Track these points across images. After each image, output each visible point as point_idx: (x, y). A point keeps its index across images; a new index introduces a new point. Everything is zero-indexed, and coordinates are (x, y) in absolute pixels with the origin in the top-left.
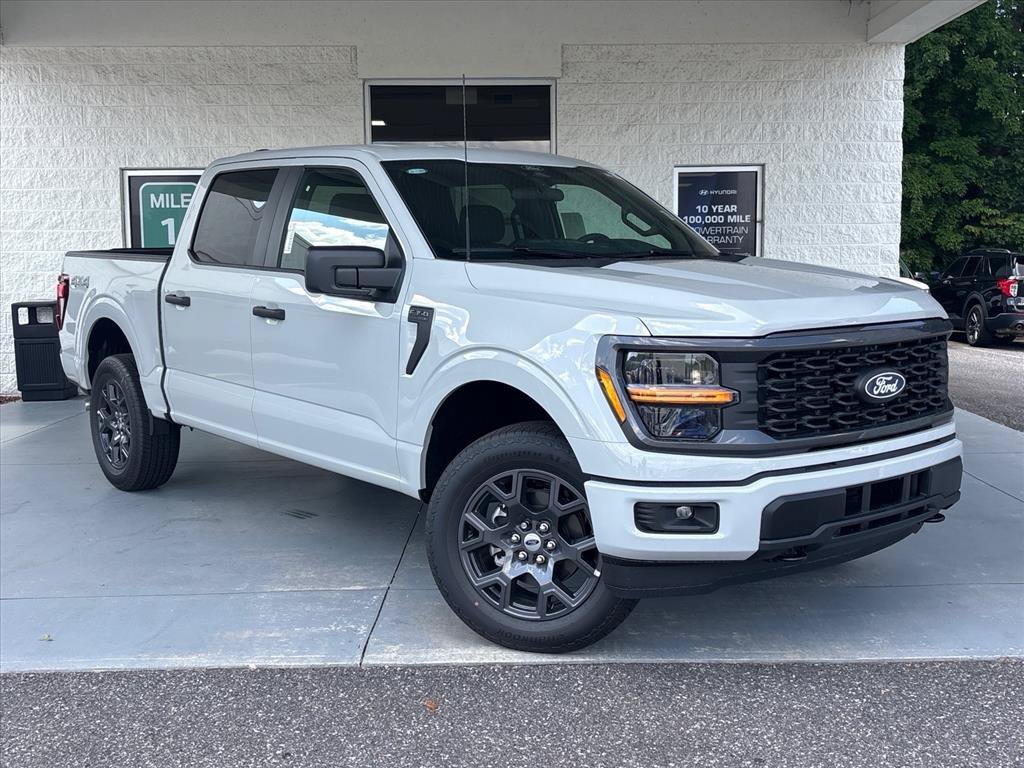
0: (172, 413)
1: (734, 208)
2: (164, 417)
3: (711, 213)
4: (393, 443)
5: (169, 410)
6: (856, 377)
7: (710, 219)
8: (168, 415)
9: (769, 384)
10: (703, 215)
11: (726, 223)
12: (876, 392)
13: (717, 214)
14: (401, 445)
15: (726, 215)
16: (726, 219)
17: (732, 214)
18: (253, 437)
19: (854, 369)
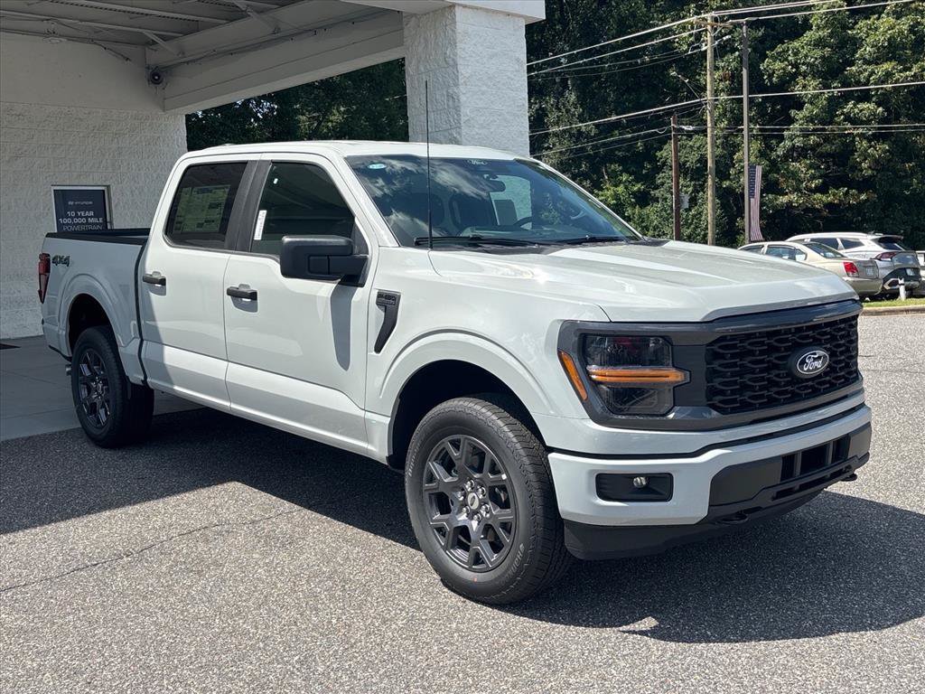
0: (148, 380)
1: (92, 213)
2: (141, 383)
3: (77, 216)
4: (361, 413)
5: (146, 377)
6: (789, 355)
7: (77, 221)
8: (145, 381)
9: (716, 365)
10: (72, 218)
11: (87, 223)
12: (805, 369)
13: (82, 217)
14: (369, 415)
15: (87, 217)
16: (87, 220)
17: (91, 217)
18: (227, 404)
19: (787, 349)
